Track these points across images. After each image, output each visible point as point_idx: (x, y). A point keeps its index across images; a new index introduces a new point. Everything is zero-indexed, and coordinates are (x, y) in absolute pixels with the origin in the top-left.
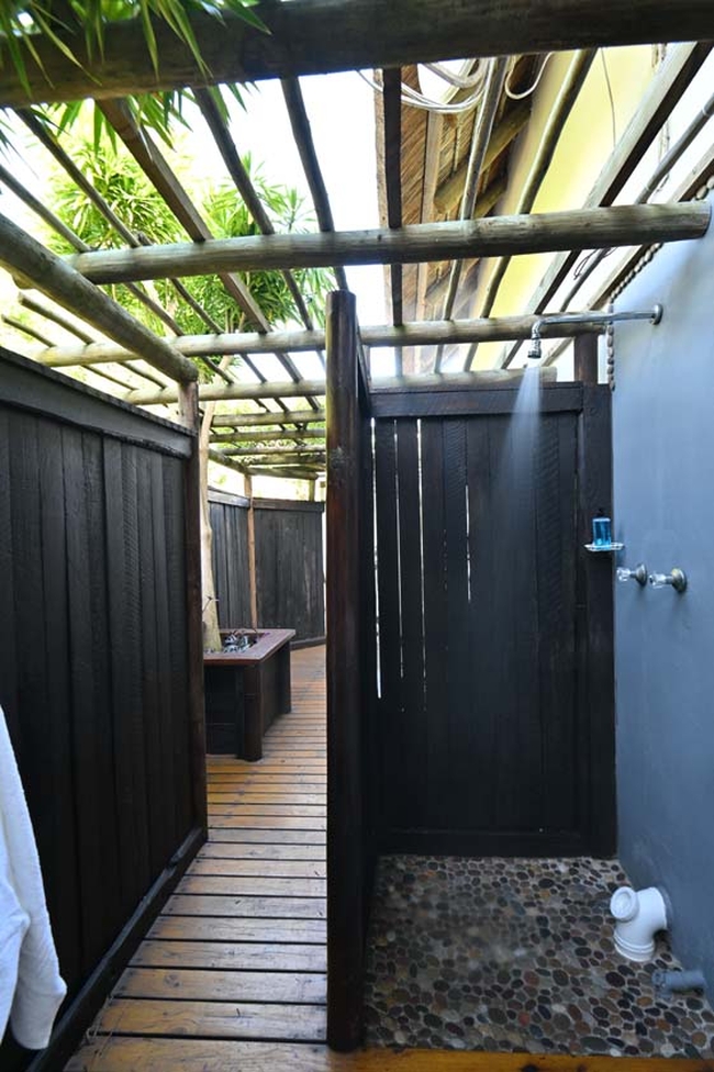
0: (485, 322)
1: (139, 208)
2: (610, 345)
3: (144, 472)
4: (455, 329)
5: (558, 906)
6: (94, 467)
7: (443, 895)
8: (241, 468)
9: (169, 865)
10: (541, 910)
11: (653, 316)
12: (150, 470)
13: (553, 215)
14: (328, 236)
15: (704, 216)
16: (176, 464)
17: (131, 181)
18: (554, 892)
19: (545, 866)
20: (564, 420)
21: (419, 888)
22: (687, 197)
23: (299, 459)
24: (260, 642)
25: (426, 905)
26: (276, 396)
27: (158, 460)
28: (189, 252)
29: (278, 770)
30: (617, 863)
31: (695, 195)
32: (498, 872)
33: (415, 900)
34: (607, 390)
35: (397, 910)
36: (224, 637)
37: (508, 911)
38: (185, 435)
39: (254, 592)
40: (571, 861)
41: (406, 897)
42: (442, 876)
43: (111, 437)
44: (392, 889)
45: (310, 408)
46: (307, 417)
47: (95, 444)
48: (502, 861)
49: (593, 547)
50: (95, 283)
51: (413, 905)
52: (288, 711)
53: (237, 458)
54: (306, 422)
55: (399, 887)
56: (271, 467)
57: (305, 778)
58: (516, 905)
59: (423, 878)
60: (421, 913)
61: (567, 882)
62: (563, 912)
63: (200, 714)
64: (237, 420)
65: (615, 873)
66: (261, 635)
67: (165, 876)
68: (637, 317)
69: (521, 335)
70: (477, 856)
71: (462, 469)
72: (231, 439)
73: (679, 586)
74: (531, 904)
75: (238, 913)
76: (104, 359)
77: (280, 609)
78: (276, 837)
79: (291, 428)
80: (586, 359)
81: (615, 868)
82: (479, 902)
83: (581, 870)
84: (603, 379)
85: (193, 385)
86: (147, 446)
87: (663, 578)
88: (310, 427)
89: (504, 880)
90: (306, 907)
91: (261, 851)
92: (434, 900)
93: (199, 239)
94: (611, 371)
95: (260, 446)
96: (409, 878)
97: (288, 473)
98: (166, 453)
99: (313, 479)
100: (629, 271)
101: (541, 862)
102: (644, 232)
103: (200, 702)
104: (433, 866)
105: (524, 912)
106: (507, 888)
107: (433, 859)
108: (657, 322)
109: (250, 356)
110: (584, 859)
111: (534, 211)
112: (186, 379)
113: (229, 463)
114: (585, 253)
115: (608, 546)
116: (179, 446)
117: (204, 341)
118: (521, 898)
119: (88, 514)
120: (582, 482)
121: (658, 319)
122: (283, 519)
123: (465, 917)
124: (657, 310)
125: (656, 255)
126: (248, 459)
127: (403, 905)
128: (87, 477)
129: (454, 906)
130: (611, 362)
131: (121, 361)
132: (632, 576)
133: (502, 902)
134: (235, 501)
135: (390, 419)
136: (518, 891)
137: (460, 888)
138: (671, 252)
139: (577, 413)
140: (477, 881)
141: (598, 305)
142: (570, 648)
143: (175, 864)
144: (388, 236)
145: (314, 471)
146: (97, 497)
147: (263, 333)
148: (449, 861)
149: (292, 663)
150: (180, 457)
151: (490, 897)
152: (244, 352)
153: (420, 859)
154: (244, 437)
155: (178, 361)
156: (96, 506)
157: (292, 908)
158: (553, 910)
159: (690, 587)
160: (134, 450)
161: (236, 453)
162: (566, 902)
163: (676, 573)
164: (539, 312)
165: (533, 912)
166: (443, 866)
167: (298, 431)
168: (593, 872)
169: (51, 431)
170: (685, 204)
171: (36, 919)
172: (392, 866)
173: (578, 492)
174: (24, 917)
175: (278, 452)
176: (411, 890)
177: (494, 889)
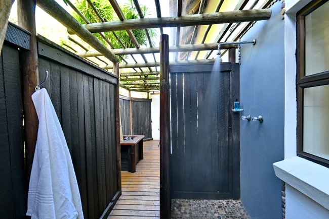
0: (203, 45)
1: (101, 12)
2: (239, 51)
3: (104, 88)
4: (194, 47)
5: (224, 213)
6: (92, 86)
7: (190, 210)
8: (128, 89)
9: (111, 201)
10: (219, 214)
11: (253, 42)
12: (106, 88)
13: (226, 13)
14: (160, 18)
15: (269, 13)
16: (113, 86)
17: (99, 4)
18: (222, 209)
19: (220, 202)
20: (226, 73)
21: (183, 208)
22: (264, 7)
23: (145, 86)
24: (134, 139)
25: (185, 213)
26: (140, 67)
27: (108, 84)
28: (119, 23)
29: (141, 175)
30: (240, 201)
31: (267, 7)
32: (206, 204)
33: (182, 211)
34: (238, 64)
35: (177, 214)
36: (124, 137)
37: (209, 215)
38: (115, 78)
39: (131, 125)
40: (227, 201)
41: (180, 211)
42: (190, 205)
43: (96, 77)
44: (175, 208)
45: (149, 71)
46: (148, 73)
47: (92, 79)
48: (207, 201)
49: (234, 110)
50: (92, 33)
51: (182, 213)
52: (142, 159)
53: (127, 86)
54: (148, 75)
55: (177, 208)
56: (136, 89)
57: (149, 178)
58: (211, 213)
59: (184, 206)
60: (184, 215)
61: (226, 207)
62: (225, 215)
63: (120, 159)
64: (128, 74)
65: (240, 204)
66: (135, 137)
67: (110, 204)
68: (248, 43)
69: (213, 49)
70: (200, 199)
71: (196, 88)
72: (125, 80)
73: (261, 121)
74: (215, 213)
75: (132, 215)
76: (91, 56)
77: (139, 130)
78: (142, 194)
79: (143, 77)
80: (232, 56)
81: (240, 203)
82: (201, 212)
83: (230, 203)
84: (237, 61)
85: (117, 63)
86: (105, 81)
87: (256, 118)
88: (149, 77)
89: (208, 206)
90: (151, 213)
91: (137, 198)
92: (188, 211)
93: (122, 19)
94: (240, 59)
95: (133, 83)
96: (180, 205)
97: (141, 91)
98: (110, 83)
99: (148, 92)
100: (246, 30)
101: (218, 201)
102: (251, 18)
103: (119, 155)
104: (187, 202)
105: (213, 215)
106: (209, 208)
107: (187, 200)
108: (254, 44)
109: (133, 55)
110: (230, 200)
111: (220, 11)
112: (115, 62)
113: (124, 87)
114: (234, 24)
115: (238, 110)
116: (114, 81)
117: (121, 51)
118: (213, 211)
119: (90, 99)
120: (231, 91)
121: (255, 43)
122: (140, 104)
123: (197, 216)
124: (254, 41)
125: (254, 25)
126: (129, 86)
127: (179, 213)
128: (89, 89)
129: (194, 213)
130: (240, 56)
131: (96, 56)
132: (246, 118)
133: (207, 212)
134: (126, 98)
135: (175, 73)
136: (212, 209)
137: (195, 208)
138: (259, 24)
139: (229, 71)
140: (200, 206)
141: (236, 40)
142: (227, 139)
143: (113, 201)
144: (177, 18)
145: (149, 90)
146: (92, 95)
147: (138, 48)
148: (191, 201)
149: (144, 145)
150: (114, 84)
151: (204, 211)
152: (131, 54)
153: (183, 200)
154: (129, 79)
155: (113, 56)
156: (92, 97)
157: (147, 214)
158: (222, 214)
159: (264, 121)
160: (102, 81)
161: (126, 85)
162: (226, 212)
163: (260, 117)
164: (218, 42)
165: (216, 215)
166: (190, 202)
167: (145, 78)
168: (233, 204)
169: (80, 75)
170: (264, 9)
171: (80, 214)
172: (175, 202)
173: (230, 94)
174: (76, 213)
175: (139, 84)
176: (181, 209)
177: (205, 209)
